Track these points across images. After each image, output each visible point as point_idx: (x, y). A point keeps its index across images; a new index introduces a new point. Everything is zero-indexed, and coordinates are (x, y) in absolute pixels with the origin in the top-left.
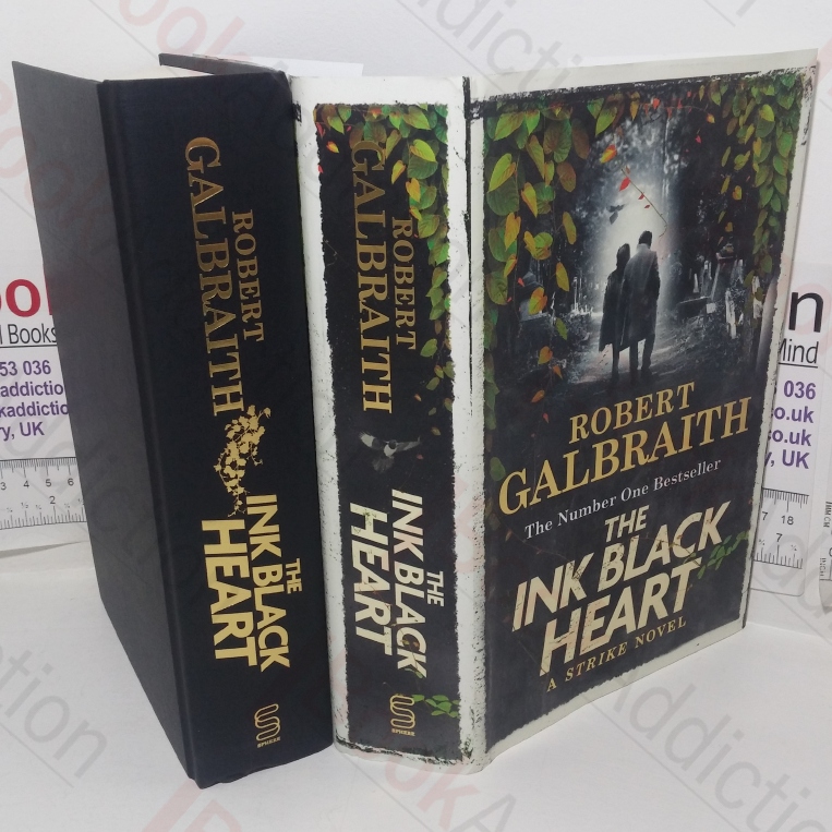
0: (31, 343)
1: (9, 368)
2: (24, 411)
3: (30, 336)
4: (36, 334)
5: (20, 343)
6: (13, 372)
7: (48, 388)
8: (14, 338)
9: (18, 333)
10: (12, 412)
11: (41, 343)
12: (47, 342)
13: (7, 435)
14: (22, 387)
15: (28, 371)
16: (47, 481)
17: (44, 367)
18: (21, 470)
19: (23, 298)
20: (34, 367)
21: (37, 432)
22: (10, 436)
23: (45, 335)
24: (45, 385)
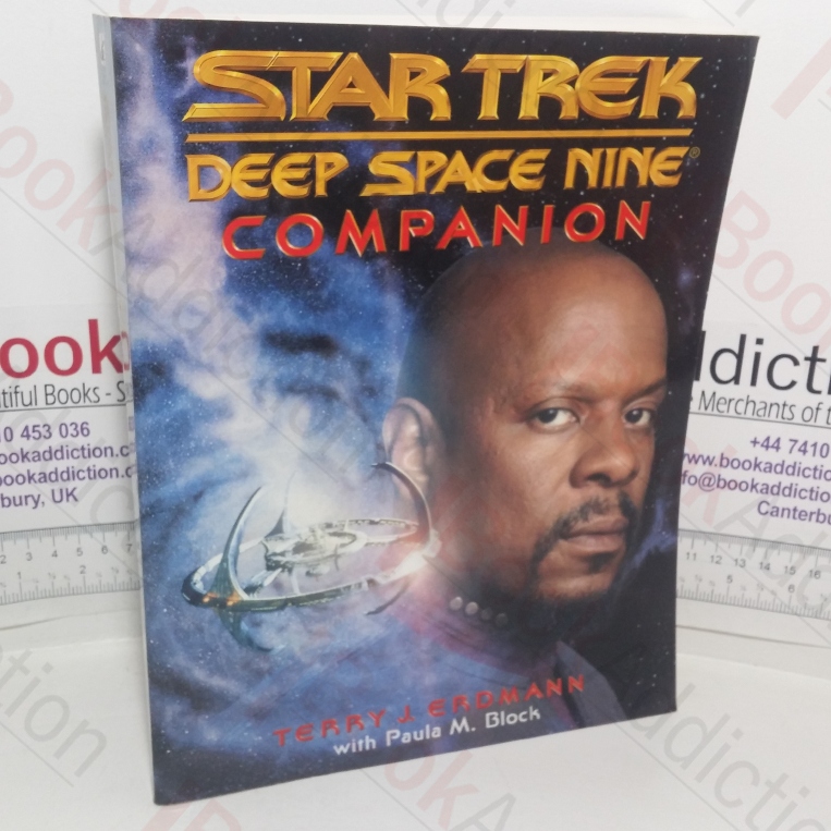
0: (70, 403)
1: (43, 431)
2: (56, 476)
3: (69, 396)
4: (75, 394)
5: (57, 404)
6: (47, 435)
7: (86, 452)
8: (50, 399)
9: (56, 394)
10: (45, 478)
11: (81, 403)
12: (88, 403)
13: (36, 503)
14: (57, 451)
15: (64, 434)
16: (78, 550)
17: (83, 429)
18: (50, 539)
19: (63, 356)
20: (71, 430)
21: (71, 498)
22: (40, 504)
23: (85, 395)
24: (83, 449)
